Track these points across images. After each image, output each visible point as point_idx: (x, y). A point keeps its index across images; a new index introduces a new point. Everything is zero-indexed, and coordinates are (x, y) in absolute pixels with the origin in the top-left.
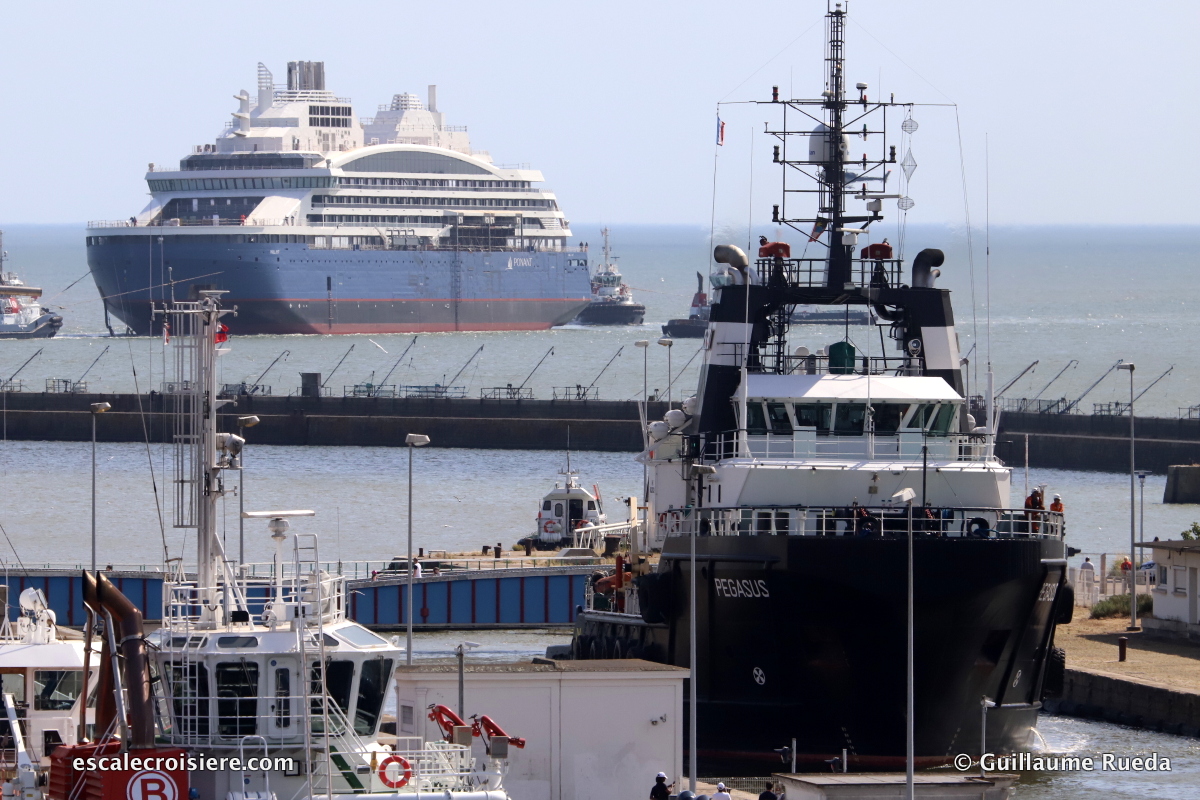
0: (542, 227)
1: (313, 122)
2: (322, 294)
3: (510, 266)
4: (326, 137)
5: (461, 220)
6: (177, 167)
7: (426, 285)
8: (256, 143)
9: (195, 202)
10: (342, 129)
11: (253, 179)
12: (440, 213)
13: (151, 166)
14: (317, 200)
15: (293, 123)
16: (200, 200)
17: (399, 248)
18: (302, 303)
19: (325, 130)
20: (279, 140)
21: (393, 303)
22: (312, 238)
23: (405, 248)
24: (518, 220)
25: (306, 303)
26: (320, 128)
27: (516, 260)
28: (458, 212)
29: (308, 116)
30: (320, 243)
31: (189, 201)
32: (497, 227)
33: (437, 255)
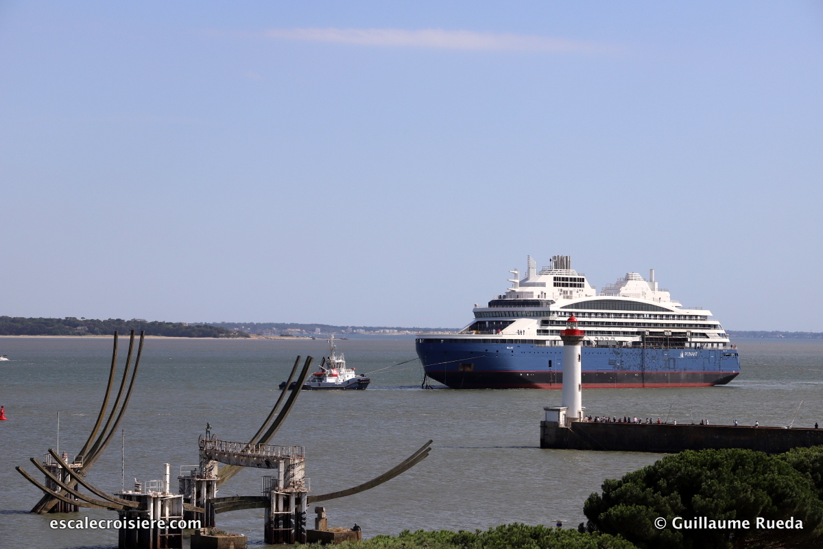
0: (708, 337)
1: (555, 285)
2: (546, 369)
3: (682, 356)
4: (565, 292)
5: (647, 333)
6: (487, 305)
7: (621, 364)
8: (518, 294)
9: (487, 323)
10: (577, 289)
11: (513, 312)
12: (635, 330)
13: (476, 305)
14: (545, 323)
15: (543, 285)
16: (489, 322)
17: (603, 346)
18: (529, 373)
19: (565, 289)
20: (532, 293)
21: (597, 373)
22: (544, 342)
23: (607, 347)
24: (688, 334)
25: (532, 373)
26: (561, 288)
27: (686, 353)
28: (645, 330)
29: (553, 282)
30: (548, 344)
31: (484, 322)
32: (673, 337)
33: (631, 350)
